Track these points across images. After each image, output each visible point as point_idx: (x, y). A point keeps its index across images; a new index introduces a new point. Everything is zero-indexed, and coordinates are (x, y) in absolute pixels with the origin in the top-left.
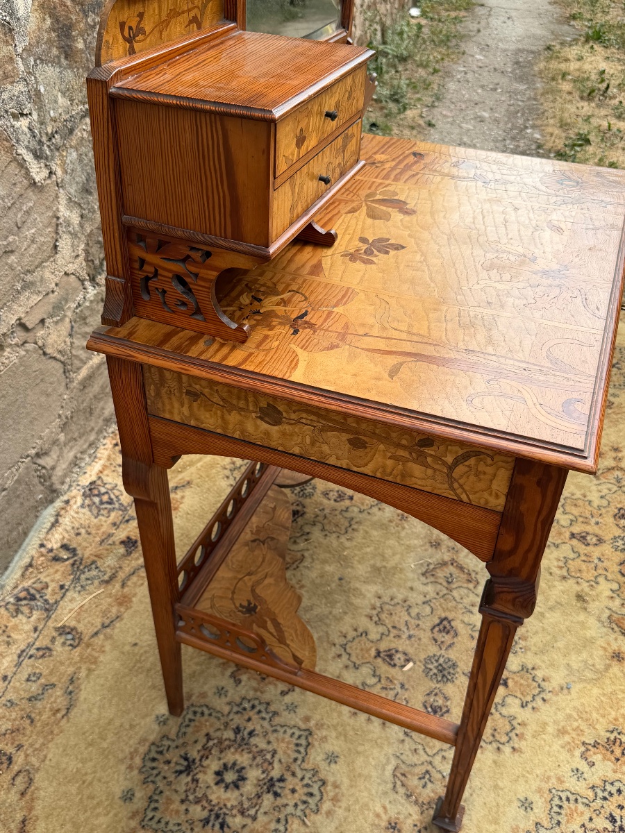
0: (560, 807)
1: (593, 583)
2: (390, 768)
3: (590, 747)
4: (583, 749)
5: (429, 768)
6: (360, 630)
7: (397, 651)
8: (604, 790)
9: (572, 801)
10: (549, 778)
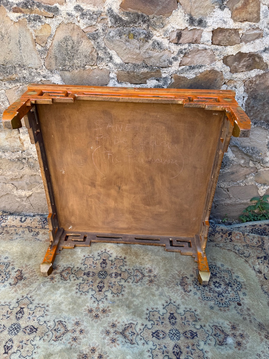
6: (32, 302)
7: (23, 314)
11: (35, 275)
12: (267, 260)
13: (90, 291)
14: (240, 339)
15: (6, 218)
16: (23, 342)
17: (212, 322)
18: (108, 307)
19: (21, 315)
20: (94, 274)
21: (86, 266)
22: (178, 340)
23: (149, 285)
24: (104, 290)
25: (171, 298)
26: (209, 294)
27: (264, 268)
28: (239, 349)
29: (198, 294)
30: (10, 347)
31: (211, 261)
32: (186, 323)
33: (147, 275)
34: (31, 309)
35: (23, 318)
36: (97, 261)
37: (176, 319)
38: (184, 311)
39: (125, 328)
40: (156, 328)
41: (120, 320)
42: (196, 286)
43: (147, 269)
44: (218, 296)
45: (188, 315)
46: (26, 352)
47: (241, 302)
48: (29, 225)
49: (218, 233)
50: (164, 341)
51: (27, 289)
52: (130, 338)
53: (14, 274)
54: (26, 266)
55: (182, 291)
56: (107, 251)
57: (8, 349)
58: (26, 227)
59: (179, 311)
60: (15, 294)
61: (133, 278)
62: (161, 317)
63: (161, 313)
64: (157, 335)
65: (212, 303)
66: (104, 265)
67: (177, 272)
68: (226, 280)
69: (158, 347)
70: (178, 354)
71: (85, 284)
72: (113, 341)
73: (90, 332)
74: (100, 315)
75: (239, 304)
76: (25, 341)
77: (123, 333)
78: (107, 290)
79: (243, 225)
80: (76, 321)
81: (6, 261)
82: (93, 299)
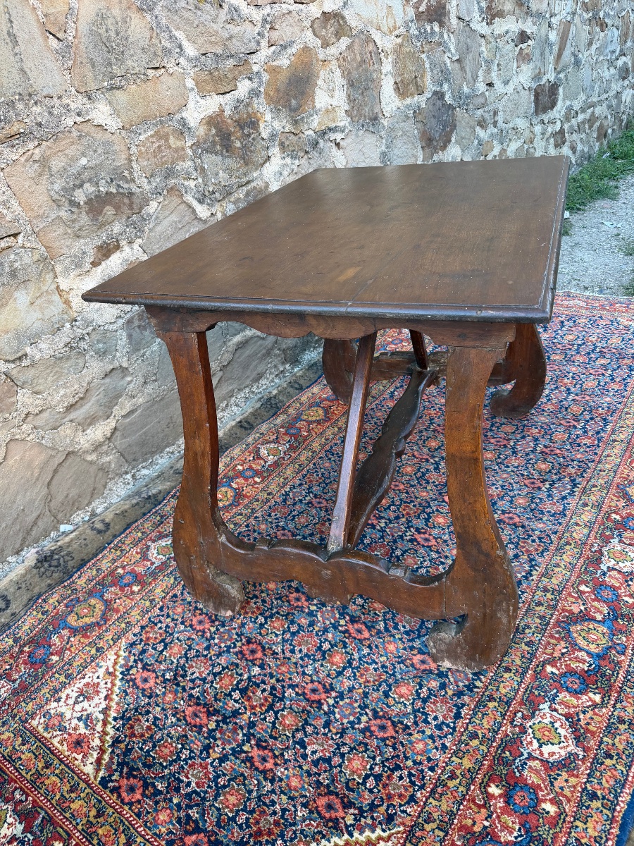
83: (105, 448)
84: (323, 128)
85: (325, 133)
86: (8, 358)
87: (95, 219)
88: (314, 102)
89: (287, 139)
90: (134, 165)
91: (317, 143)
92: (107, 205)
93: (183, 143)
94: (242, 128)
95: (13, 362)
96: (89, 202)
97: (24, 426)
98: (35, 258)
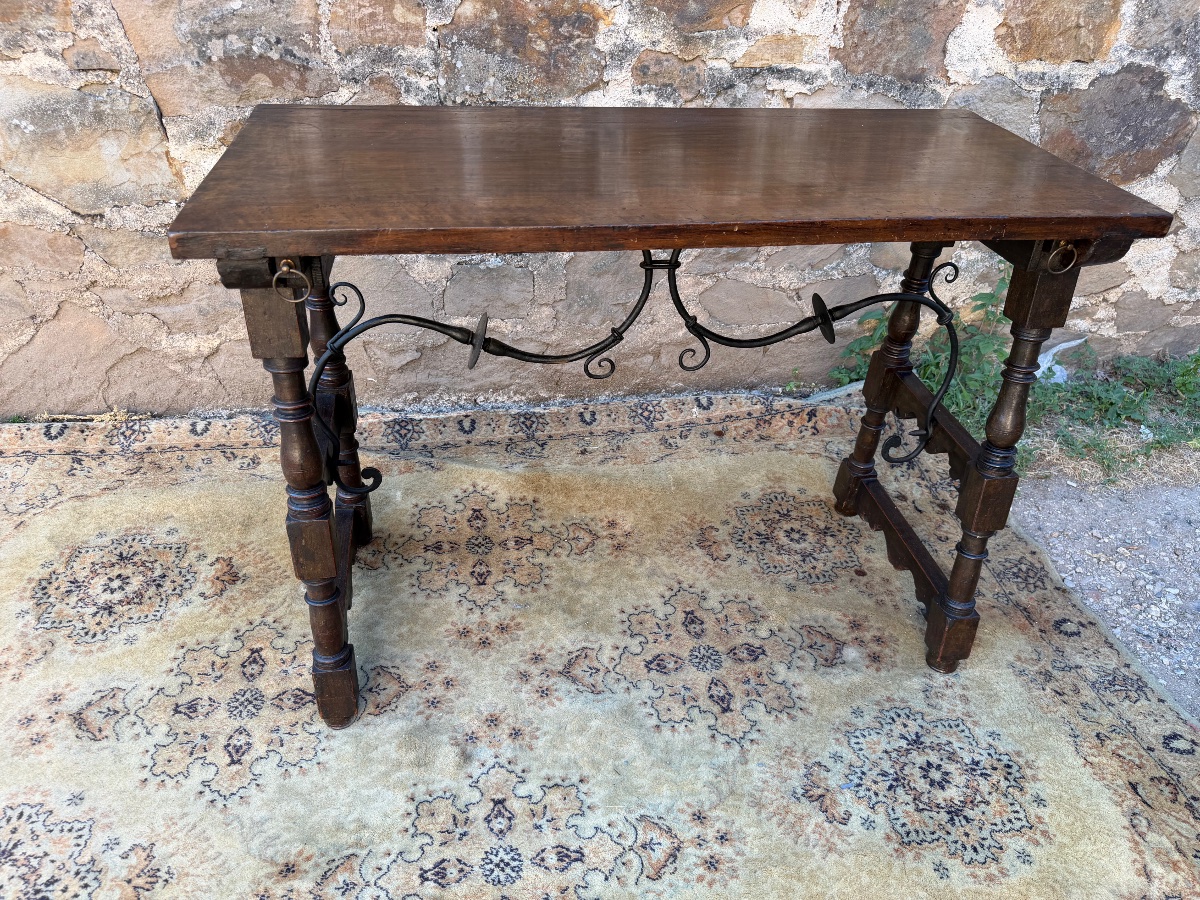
0: (70, 830)
1: (412, 830)
2: (122, 685)
3: (148, 851)
4: (146, 845)
5: (121, 714)
6: (283, 632)
7: (262, 666)
8: (88, 871)
9: (76, 841)
10: (107, 816)
11: (273, 566)
12: (916, 469)
13: (452, 586)
14: (876, 648)
15: (143, 428)
16: (282, 730)
17: (797, 618)
18: (513, 618)
19: (256, 668)
20: (454, 546)
21: (427, 529)
22: (717, 668)
23: (616, 556)
24: (491, 580)
25: (681, 578)
26: (779, 558)
27: (912, 487)
28: (878, 670)
29: (751, 561)
30: (245, 748)
31: (770, 484)
32: (730, 629)
33: (605, 533)
34: (283, 649)
35: (266, 675)
36: (457, 516)
37: (702, 623)
38: (721, 602)
39: (570, 661)
40: (653, 650)
41: (551, 644)
42: (740, 544)
43: (601, 521)
44: (804, 561)
45: (733, 609)
46: (296, 753)
47: (865, 568)
48: (223, 441)
49: (779, 416)
50: (682, 675)
51: (260, 602)
52: (589, 680)
53: (206, 571)
54: (242, 546)
55: (708, 559)
56: (479, 489)
57: (237, 751)
58: (212, 448)
59: (706, 605)
60: (223, 618)
61: (567, 545)
62: (663, 624)
63: (660, 615)
64: (658, 665)
65: (790, 577)
66: (479, 523)
67: (685, 519)
68: (817, 522)
69: (668, 691)
70: (722, 699)
71: (433, 571)
72: (544, 693)
73: (474, 681)
74: (492, 638)
75: (860, 573)
76: (285, 728)
77: (566, 672)
78: (500, 578)
79: (841, 392)
80: (426, 661)
81: (173, 539)
82: (467, 605)
83: (196, 365)
84: (757, 64)
85: (756, 74)
86: (79, 210)
87: (234, 85)
88: (746, 15)
89: (659, 62)
90: (323, 29)
91: (732, 86)
92: (258, 71)
93: (420, 19)
94: (557, 23)
95: (83, 217)
96: (227, 59)
97: (88, 293)
98: (133, 108)
